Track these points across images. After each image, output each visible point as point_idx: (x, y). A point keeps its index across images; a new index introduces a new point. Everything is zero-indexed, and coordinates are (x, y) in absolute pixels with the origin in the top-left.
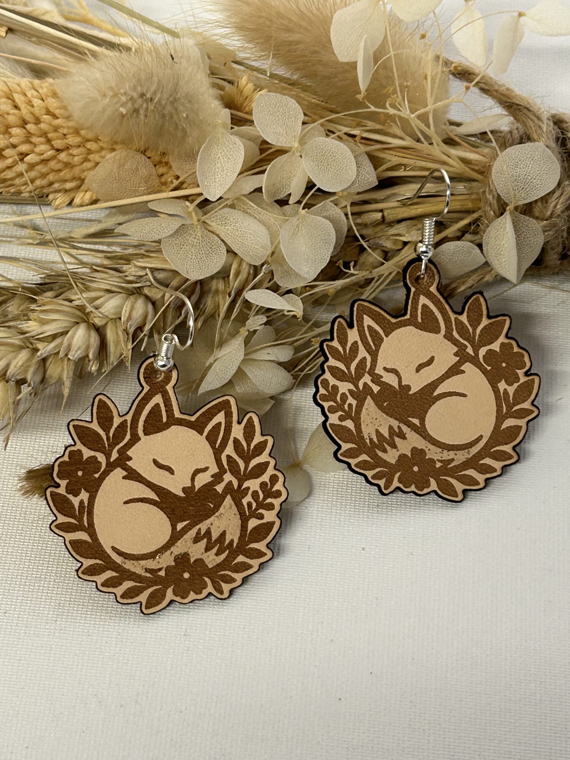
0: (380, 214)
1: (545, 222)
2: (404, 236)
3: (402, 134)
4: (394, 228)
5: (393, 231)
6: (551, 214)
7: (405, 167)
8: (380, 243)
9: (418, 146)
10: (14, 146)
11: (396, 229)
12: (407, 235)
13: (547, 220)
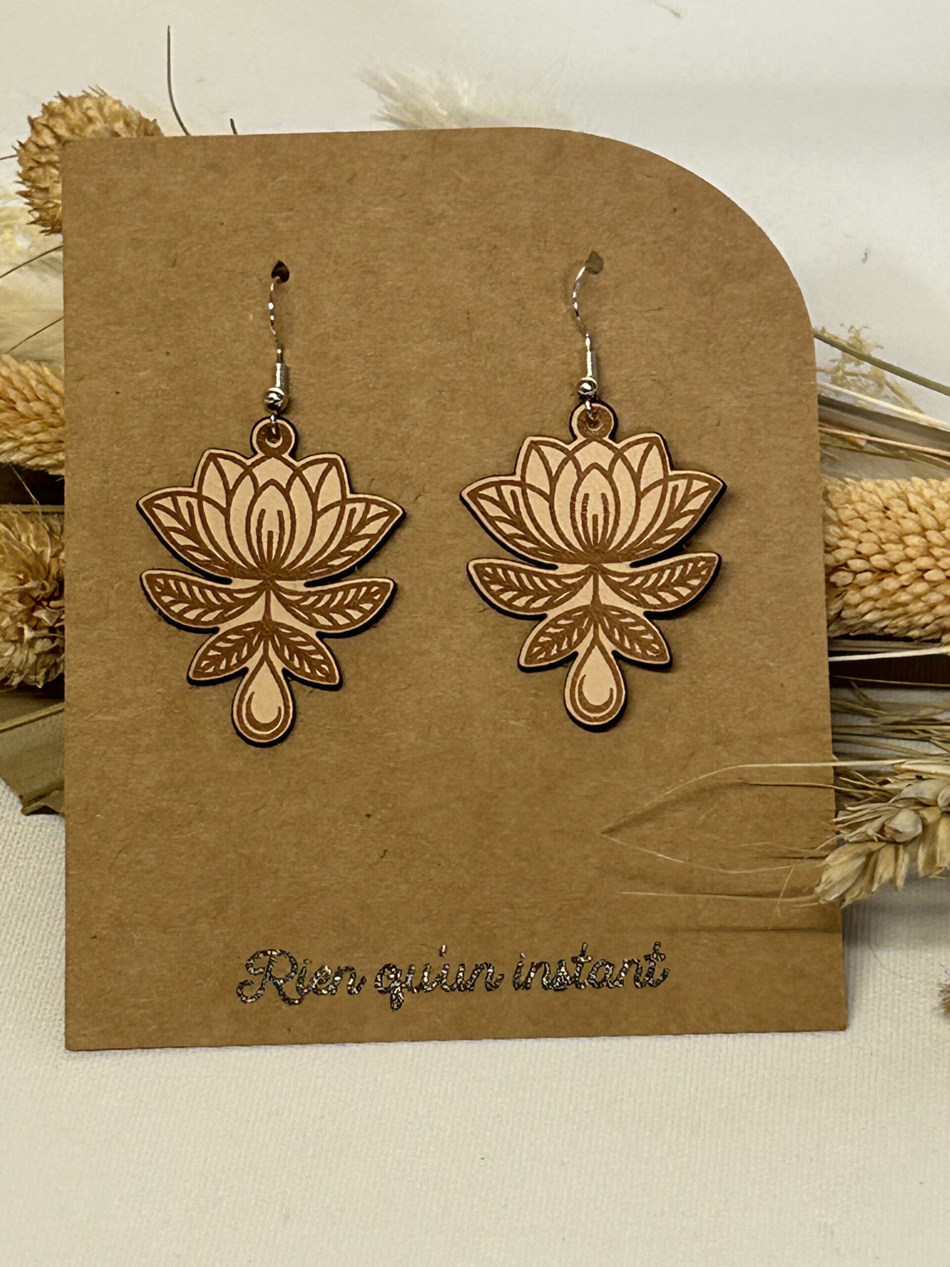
10: (910, 560)
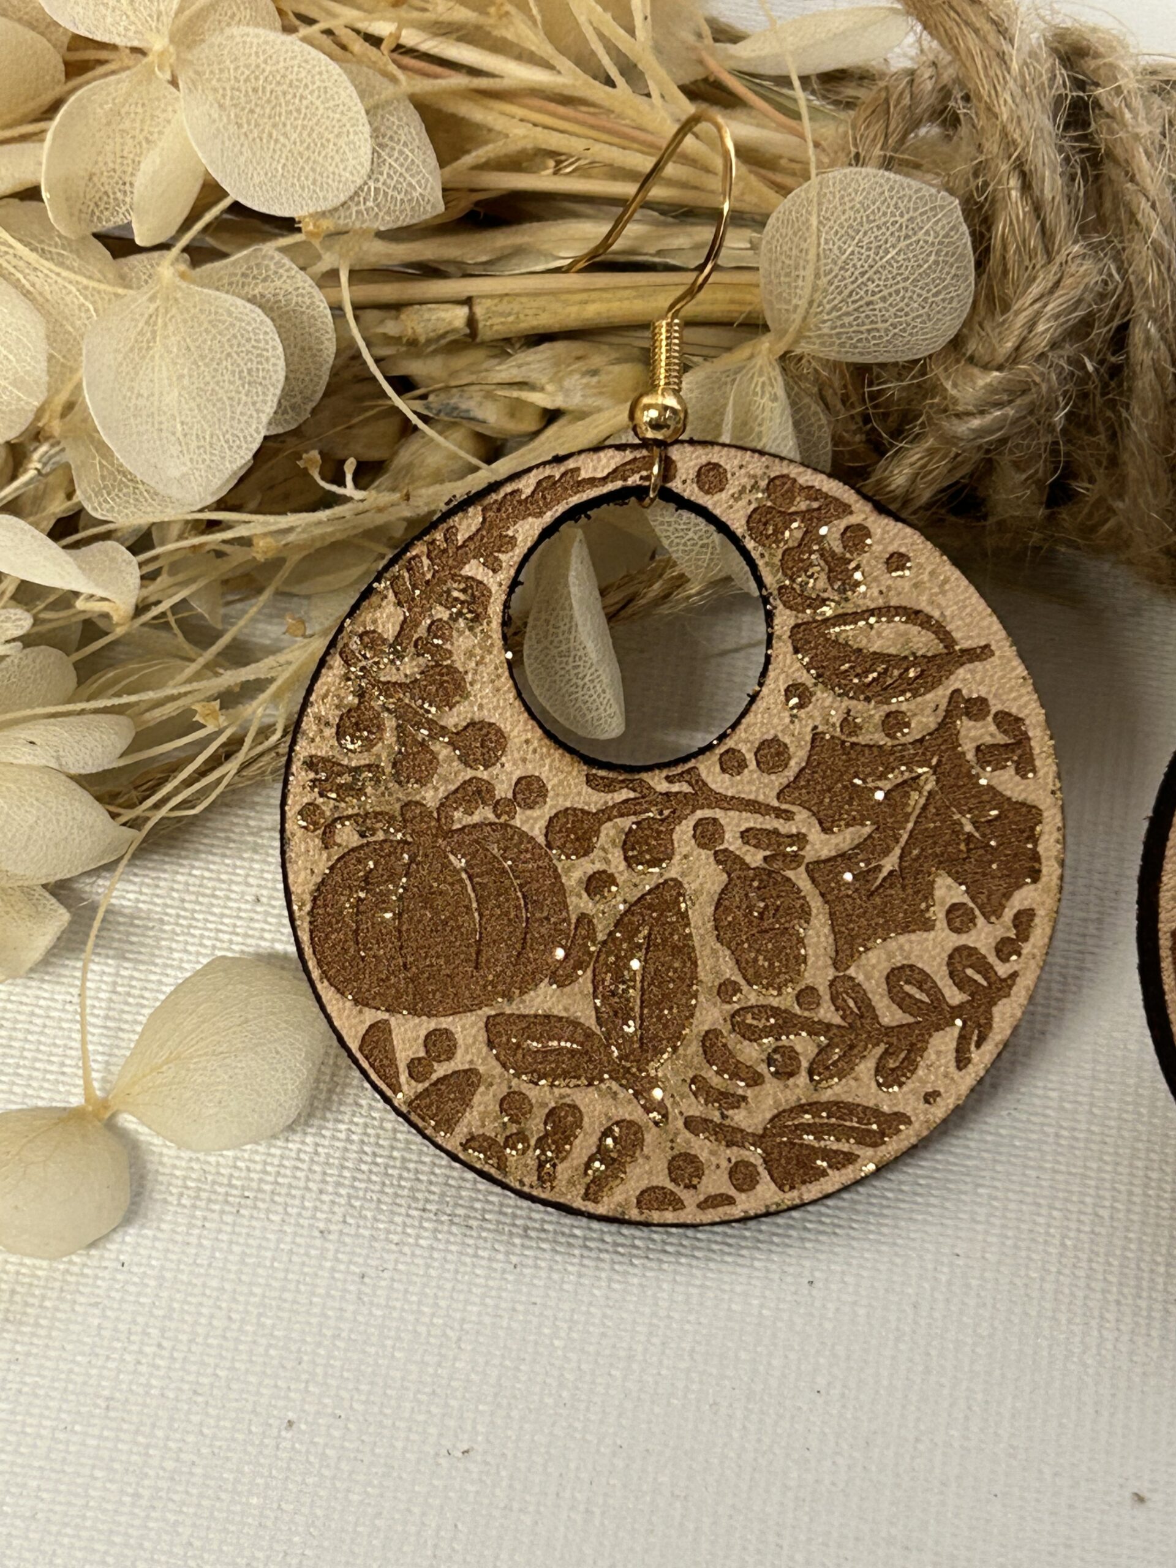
0: (462, 312)
1: (996, 374)
2: (542, 389)
3: (546, 50)
4: (511, 362)
5: (506, 370)
6: (1017, 349)
7: (558, 163)
8: (464, 406)
9: (597, 92)
11: (519, 366)
12: (549, 388)
13: (1000, 368)
